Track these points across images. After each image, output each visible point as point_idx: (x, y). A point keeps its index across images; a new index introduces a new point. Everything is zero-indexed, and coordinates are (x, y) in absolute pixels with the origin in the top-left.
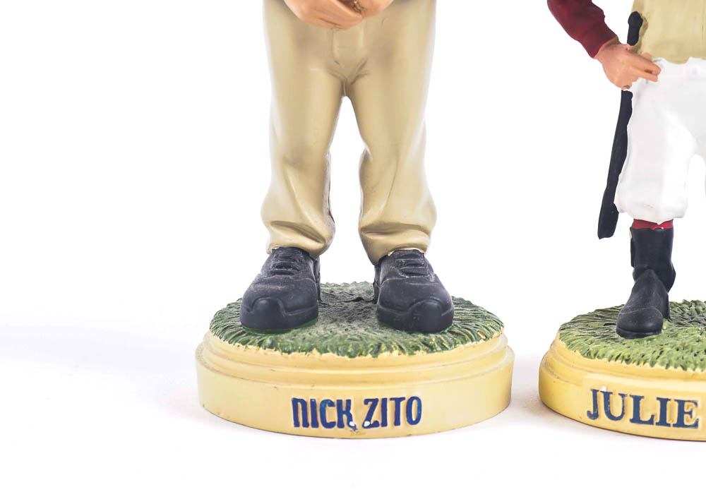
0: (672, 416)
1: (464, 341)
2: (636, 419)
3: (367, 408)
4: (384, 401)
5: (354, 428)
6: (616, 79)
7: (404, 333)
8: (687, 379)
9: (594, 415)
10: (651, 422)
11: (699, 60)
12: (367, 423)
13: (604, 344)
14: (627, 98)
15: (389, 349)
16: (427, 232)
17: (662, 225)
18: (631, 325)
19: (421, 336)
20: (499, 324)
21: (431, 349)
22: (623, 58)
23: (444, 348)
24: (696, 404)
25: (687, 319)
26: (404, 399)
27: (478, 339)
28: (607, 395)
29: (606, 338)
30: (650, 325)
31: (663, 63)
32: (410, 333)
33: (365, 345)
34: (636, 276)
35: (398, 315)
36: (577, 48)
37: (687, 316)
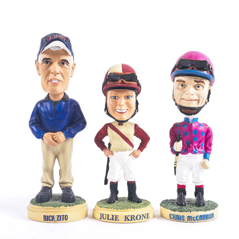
0: (114, 218)
1: (77, 205)
2: (108, 219)
3: (57, 217)
4: (61, 216)
5: (55, 221)
6: (106, 155)
7: (65, 203)
8: (118, 211)
9: (101, 218)
10: (110, 220)
11: (121, 152)
12: (57, 220)
13: (104, 205)
14: (108, 158)
15: (62, 206)
16: (72, 184)
17: (115, 182)
18: (109, 201)
19: (69, 203)
20: (85, 201)
21: (70, 206)
22: (107, 151)
23: (73, 206)
24: (119, 216)
26: (64, 215)
27: (80, 204)
28: (103, 214)
30: (112, 201)
31: (114, 152)
32: (67, 203)
33: (58, 205)
34: (111, 192)
35: (65, 199)
36: (99, 149)
37: (122, 200)
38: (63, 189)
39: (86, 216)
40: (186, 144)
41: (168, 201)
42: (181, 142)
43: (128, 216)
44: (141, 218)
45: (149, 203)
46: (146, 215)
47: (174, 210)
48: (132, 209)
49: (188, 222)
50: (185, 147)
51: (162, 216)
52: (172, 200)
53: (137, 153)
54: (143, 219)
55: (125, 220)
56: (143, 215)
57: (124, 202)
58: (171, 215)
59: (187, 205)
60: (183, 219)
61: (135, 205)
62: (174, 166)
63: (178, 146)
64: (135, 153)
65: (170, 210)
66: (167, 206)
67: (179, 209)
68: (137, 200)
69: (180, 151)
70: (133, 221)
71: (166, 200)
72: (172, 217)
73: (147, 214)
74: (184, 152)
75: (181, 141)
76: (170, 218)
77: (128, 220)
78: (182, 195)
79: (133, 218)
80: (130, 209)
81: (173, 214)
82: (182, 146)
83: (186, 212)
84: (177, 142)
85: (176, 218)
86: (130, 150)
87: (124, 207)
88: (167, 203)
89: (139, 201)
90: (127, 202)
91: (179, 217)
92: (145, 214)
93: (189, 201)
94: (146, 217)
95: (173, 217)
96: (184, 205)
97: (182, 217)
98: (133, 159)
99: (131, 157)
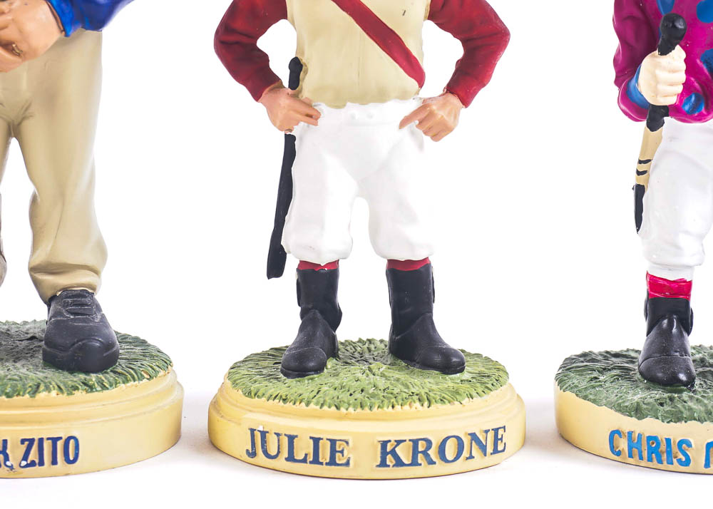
0: (325, 455)
1: (126, 381)
2: (291, 458)
3: (24, 448)
4: (41, 440)
5: (11, 467)
6: (278, 124)
7: (66, 373)
8: (341, 418)
9: (252, 454)
10: (304, 461)
11: (357, 105)
12: (24, 463)
13: (266, 383)
14: (290, 141)
15: (48, 389)
16: (96, 272)
17: (325, 266)
18: (293, 364)
19: (82, 376)
20: (167, 363)
21: (91, 388)
23: (104, 388)
24: (347, 443)
25: (355, 358)
26: (61, 438)
27: (141, 378)
28: (264, 434)
29: (270, 377)
30: (312, 364)
31: (323, 108)
32: (71, 373)
33: (24, 385)
34: (303, 315)
35: (61, 354)
36: (242, 92)
37: (357, 355)
38: (53, 298)
39: (176, 437)
40: (705, 68)
41: (598, 361)
42: (679, 54)
43: (399, 442)
44: (465, 454)
45: (501, 373)
46: (491, 435)
47: (638, 411)
48: (418, 404)
49: (707, 470)
50: (696, 84)
51: (565, 438)
52: (617, 355)
53: (441, 114)
54: (471, 457)
55: (383, 464)
56: (474, 437)
57: (370, 370)
58: (616, 435)
59: (697, 382)
60: (681, 456)
61: (431, 382)
62: (633, 180)
63: (662, 75)
64: (431, 114)
65: (616, 411)
66: (594, 387)
67: (662, 404)
68: (437, 359)
69: (672, 100)
70: (424, 469)
71: (584, 355)
72: (623, 444)
73: (496, 430)
74: (695, 107)
75: (678, 47)
76: (612, 448)
77: (399, 463)
78: (674, 330)
79: (425, 453)
80: (406, 407)
81: (630, 433)
82: (682, 77)
83: (700, 420)
84: (656, 52)
85: (645, 454)
86: (403, 96)
87: (373, 396)
88: (595, 374)
89: (449, 363)
90: (384, 367)
91: (663, 447)
92: (487, 432)
93: (702, 360)
94: (490, 449)
95: (630, 448)
96: (685, 384)
97: (675, 449)
98: (421, 146)
99: (412, 133)
